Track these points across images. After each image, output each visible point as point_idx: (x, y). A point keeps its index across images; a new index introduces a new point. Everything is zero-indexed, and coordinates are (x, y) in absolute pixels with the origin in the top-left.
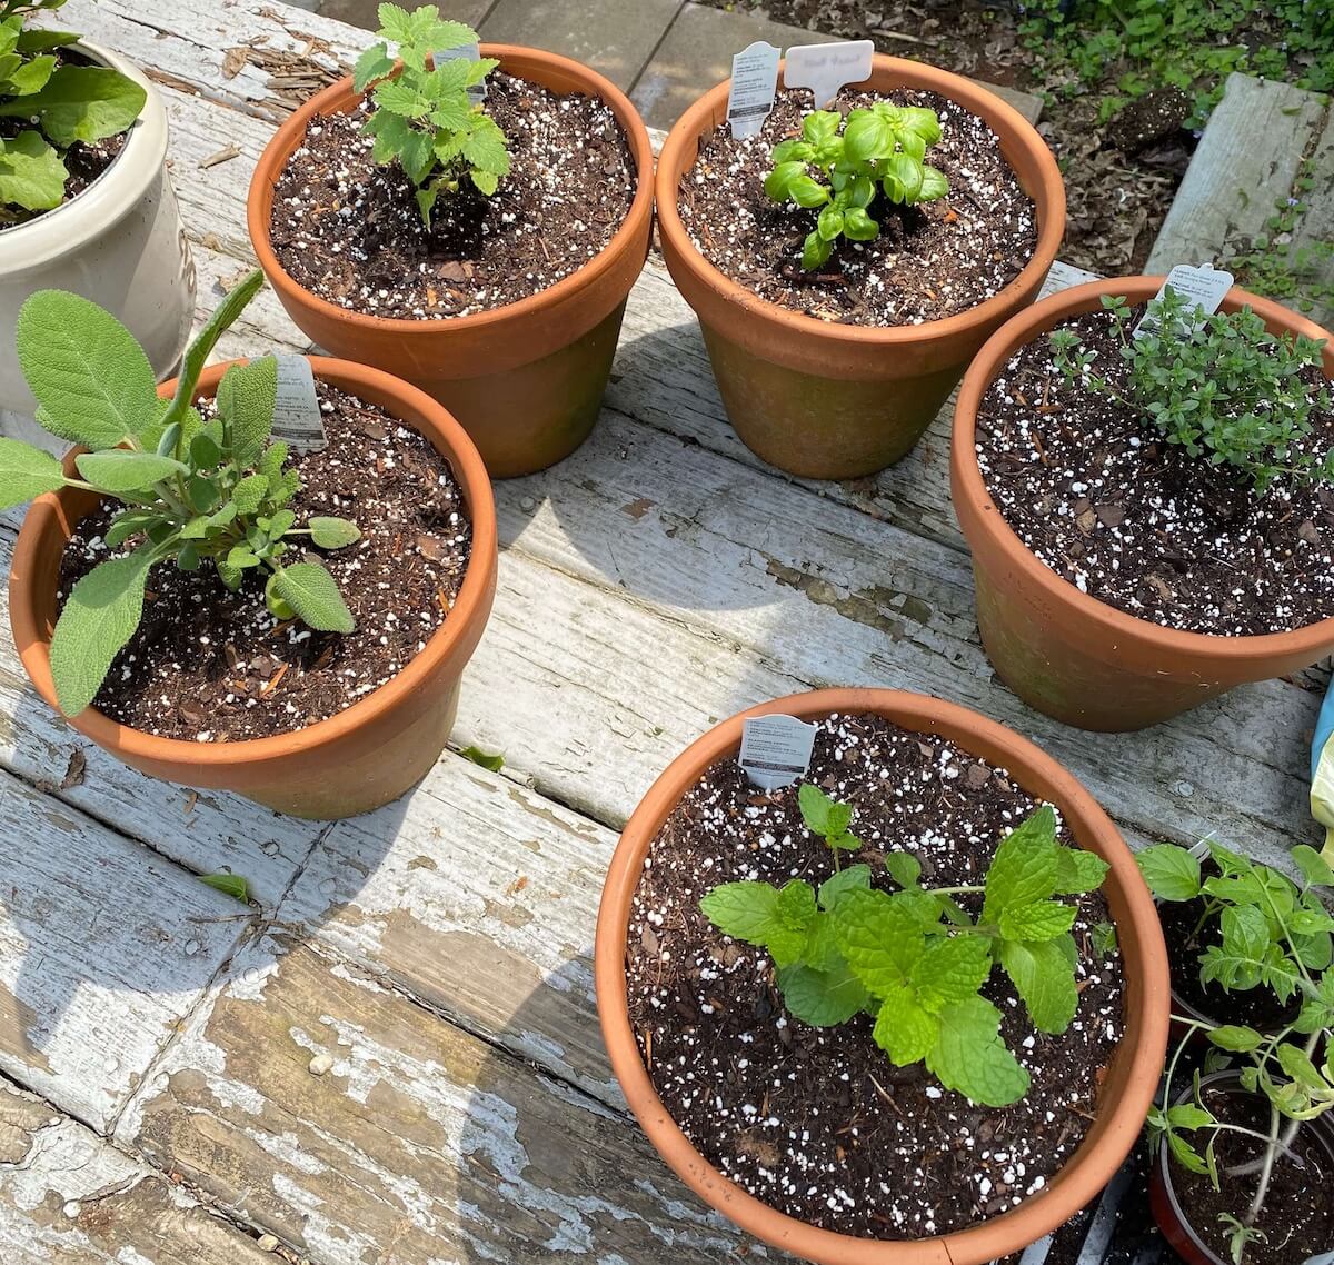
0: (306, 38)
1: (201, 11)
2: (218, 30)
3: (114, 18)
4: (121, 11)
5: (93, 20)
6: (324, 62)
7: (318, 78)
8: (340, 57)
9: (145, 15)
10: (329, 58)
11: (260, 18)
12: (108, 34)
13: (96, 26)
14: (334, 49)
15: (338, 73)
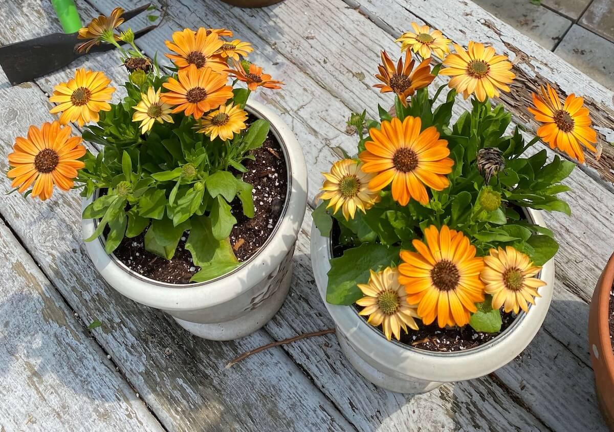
0: (514, 50)
1: (450, 15)
2: (461, 31)
3: (401, 8)
4: (404, 4)
5: (389, 7)
6: (526, 71)
7: (523, 83)
8: (536, 70)
9: (418, 9)
10: (530, 69)
11: (486, 28)
12: (396, 18)
13: (390, 11)
14: (532, 62)
15: (535, 82)
